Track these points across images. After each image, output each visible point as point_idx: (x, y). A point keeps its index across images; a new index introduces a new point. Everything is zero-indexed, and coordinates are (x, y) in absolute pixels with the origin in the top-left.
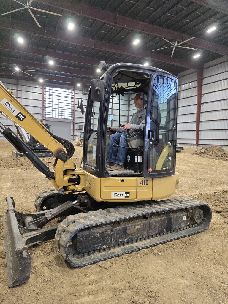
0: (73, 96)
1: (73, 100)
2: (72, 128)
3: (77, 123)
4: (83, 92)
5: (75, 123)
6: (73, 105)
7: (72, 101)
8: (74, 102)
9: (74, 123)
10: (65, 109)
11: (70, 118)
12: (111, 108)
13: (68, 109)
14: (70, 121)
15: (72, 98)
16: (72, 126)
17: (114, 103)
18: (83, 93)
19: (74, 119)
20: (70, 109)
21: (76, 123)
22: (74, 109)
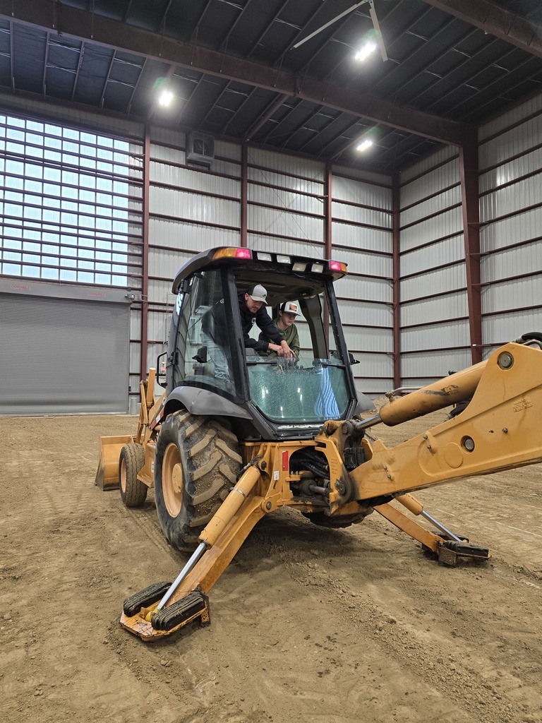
0: (139, 175)
1: (138, 192)
2: (135, 335)
3: (161, 308)
4: (193, 156)
5: (151, 307)
6: (139, 219)
7: (131, 198)
8: (143, 200)
9: (143, 308)
10: (95, 235)
11: (122, 282)
12: (321, 240)
13: (112, 237)
14: (120, 297)
15: (132, 182)
16: (135, 322)
17: (335, 220)
18: (189, 161)
19: (143, 290)
20: (125, 238)
21: (156, 307)
22: (143, 237)
